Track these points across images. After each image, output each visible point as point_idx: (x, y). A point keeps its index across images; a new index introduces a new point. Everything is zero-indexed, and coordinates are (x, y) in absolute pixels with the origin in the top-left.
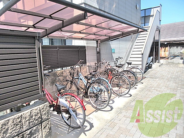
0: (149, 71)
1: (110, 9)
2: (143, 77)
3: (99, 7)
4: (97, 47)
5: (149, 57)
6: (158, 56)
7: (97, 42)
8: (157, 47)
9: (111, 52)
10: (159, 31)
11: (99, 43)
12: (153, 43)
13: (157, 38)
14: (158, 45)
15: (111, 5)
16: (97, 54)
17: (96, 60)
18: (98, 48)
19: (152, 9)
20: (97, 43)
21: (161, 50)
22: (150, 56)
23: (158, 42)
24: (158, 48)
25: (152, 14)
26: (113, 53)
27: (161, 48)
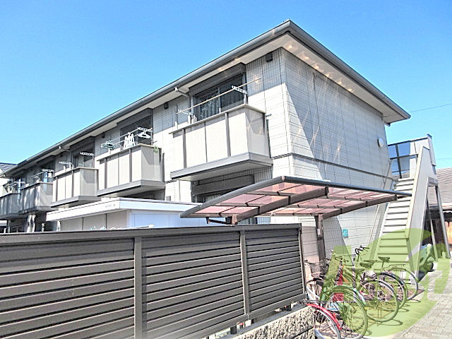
0: (428, 278)
1: (332, 156)
2: (418, 289)
3: (315, 156)
4: (317, 227)
5: (423, 245)
6: (444, 243)
7: (316, 217)
8: (437, 221)
9: (342, 236)
10: (437, 187)
11: (320, 220)
12: (427, 212)
13: (433, 202)
14: (439, 217)
15: (333, 148)
16: (318, 240)
17: (317, 253)
18: (319, 230)
19: (412, 144)
20: (317, 221)
21: (448, 229)
22: (424, 243)
23: (438, 211)
24: (440, 222)
25: (412, 153)
26: (345, 237)
27: (447, 223)
